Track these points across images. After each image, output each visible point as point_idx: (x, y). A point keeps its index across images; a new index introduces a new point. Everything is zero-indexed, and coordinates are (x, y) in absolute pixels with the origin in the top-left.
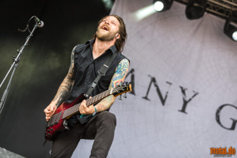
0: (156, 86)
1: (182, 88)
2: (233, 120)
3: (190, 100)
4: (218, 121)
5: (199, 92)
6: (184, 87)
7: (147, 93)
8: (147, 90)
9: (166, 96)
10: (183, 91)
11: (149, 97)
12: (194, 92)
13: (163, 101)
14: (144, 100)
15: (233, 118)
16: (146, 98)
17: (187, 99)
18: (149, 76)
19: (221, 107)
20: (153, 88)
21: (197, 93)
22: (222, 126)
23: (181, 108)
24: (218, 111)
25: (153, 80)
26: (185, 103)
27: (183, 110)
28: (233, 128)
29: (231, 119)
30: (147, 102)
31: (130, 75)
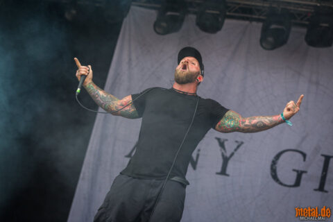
1: (219, 139)
2: (297, 171)
3: (232, 154)
4: (275, 177)
5: (244, 141)
6: (222, 138)
9: (198, 156)
10: (222, 144)
12: (237, 142)
13: (194, 164)
15: (297, 168)
17: (228, 154)
19: (278, 156)
21: (242, 143)
22: (281, 184)
23: (219, 170)
24: (274, 163)
26: (226, 160)
27: (223, 172)
28: (297, 183)
29: (294, 170)
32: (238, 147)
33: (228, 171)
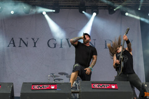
0: (23, 41)
1: (32, 38)
3: (36, 41)
4: (49, 46)
6: (33, 38)
7: (20, 45)
8: (19, 43)
9: (27, 43)
10: (33, 39)
11: (21, 46)
13: (27, 45)
14: (19, 47)
15: (54, 43)
16: (20, 46)
17: (35, 42)
18: (19, 38)
19: (49, 41)
20: (22, 42)
22: (51, 48)
23: (34, 46)
24: (48, 43)
25: (21, 39)
26: (35, 43)
27: (35, 46)
28: (55, 47)
30: (21, 47)
31: (12, 40)
32: (38, 39)
33: (36, 46)
